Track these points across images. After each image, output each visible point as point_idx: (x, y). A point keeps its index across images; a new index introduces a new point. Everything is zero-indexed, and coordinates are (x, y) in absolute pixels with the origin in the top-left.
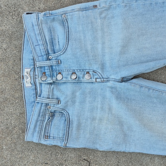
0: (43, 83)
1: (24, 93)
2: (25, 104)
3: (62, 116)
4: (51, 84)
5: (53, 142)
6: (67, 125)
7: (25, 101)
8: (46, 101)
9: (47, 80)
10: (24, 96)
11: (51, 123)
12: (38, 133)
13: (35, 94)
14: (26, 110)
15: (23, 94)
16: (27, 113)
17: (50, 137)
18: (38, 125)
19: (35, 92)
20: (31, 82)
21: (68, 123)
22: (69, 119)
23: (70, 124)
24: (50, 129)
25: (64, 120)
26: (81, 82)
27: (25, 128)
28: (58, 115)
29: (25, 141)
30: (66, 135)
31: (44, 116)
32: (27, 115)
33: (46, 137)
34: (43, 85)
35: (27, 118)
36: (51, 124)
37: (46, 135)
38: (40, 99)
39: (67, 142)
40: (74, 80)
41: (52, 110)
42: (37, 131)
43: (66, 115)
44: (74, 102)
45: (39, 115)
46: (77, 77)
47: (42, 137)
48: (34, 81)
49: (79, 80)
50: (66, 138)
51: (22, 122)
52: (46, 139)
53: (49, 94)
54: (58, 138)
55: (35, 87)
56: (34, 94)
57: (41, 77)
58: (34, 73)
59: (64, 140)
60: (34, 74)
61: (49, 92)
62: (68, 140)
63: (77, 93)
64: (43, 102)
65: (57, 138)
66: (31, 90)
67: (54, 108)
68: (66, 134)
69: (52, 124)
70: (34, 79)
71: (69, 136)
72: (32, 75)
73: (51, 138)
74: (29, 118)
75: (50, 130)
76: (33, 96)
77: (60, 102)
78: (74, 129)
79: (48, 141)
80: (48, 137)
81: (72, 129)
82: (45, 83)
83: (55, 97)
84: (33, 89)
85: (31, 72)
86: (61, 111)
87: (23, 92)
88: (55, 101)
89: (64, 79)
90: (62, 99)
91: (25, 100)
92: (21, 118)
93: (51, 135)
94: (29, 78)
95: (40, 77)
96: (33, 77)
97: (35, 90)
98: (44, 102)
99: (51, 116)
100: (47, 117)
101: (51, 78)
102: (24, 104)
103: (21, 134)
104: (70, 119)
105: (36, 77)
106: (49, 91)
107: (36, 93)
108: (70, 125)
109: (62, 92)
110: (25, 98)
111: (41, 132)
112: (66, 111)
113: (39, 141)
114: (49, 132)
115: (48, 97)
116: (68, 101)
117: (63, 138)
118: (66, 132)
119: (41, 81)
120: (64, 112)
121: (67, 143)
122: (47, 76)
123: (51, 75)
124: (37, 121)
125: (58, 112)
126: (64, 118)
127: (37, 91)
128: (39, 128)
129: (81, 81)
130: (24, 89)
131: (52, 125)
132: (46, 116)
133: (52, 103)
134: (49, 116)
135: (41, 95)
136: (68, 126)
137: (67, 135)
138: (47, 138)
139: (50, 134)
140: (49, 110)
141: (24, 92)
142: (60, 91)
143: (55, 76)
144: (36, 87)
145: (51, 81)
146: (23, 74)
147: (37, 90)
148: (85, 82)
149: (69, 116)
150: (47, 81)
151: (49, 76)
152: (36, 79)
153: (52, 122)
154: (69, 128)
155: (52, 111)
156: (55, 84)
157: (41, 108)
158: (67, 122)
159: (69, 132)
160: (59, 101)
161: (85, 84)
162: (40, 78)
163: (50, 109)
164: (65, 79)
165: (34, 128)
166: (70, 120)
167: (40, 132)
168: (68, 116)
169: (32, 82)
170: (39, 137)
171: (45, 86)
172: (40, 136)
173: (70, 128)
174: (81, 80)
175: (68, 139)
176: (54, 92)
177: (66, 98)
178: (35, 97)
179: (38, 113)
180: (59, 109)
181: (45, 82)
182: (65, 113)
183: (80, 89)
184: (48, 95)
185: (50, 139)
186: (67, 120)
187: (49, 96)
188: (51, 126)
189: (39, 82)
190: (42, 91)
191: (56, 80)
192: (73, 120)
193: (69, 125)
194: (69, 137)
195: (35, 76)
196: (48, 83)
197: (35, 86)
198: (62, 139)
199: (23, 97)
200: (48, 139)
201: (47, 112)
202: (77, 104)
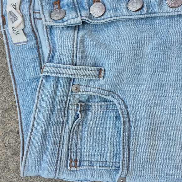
0: (56, 27)
1: (10, 58)
2: (14, 85)
3: (107, 109)
4: (76, 28)
5: (92, 175)
6: (124, 130)
7: (14, 79)
8: (68, 71)
9: (65, 19)
10: (11, 66)
11: (82, 127)
12: (52, 154)
13: (38, 60)
14: (18, 100)
15: (7, 64)
16: (21, 109)
17: (82, 163)
18: (51, 135)
19: (36, 55)
20: (26, 31)
21: (127, 126)
22: (128, 114)
23: (130, 126)
24: (81, 142)
25: (113, 118)
26: (155, 18)
27: (19, 143)
28: (98, 108)
29: (21, 175)
30: (124, 155)
31: (64, 111)
32: (20, 112)
33: (73, 163)
34: (56, 32)
35: (21, 119)
36: (82, 130)
37: (71, 159)
38: (53, 67)
39: (127, 173)
40: (137, 13)
41: (82, 95)
42: (49, 151)
43: (118, 105)
44: (137, 72)
45: (52, 110)
46: (145, 5)
47: (63, 163)
48: (32, 25)
49: (150, 13)
50: (124, 162)
51: (11, 131)
52: (73, 169)
53: (75, 54)
54: (103, 164)
55: (34, 42)
56: (33, 60)
57: (50, 13)
58: (32, 7)
59: (121, 169)
60: (30, 9)
61: (75, 49)
62: (130, 168)
63: (147, 48)
64: (61, 76)
65: (99, 164)
66: (27, 50)
67: (89, 89)
68: (123, 152)
69: (85, 129)
70: (31, 22)
71: (131, 158)
72: (26, 12)
73: (86, 163)
74: (27, 120)
75: (81, 144)
76: (31, 65)
77: (103, 72)
78: (142, 140)
79: (79, 172)
80: (78, 163)
81: (137, 140)
82: (62, 27)
83: (90, 61)
84: (31, 48)
85: (22, 4)
86: (104, 97)
87: (8, 58)
88: (91, 71)
89: (109, 13)
90: (107, 66)
91: (13, 75)
92: (7, 122)
93: (85, 157)
94: (20, 19)
95: (47, 11)
96: (30, 15)
97: (36, 51)
98: (63, 76)
99: (80, 112)
100: (71, 114)
101: (76, 12)
102: (11, 86)
103: (10, 158)
104: (131, 116)
105: (37, 16)
106: (75, 46)
107: (40, 58)
108: (132, 130)
109: (106, 47)
110: (12, 71)
111: (60, 152)
112: (117, 97)
113: (57, 174)
114: (78, 150)
115: (71, 60)
116: (123, 70)
117: (115, 162)
118: (121, 147)
119: (51, 20)
120: (112, 99)
121: (126, 176)
122: (66, 8)
123: (74, 5)
124: (48, 125)
125: (96, 100)
126: (112, 114)
127: (41, 53)
128: (54, 142)
129: (154, 15)
130: (8, 49)
131: (84, 132)
132: (70, 111)
133: (83, 77)
134: (77, 110)
135: (53, 57)
136: (126, 134)
137: (126, 156)
138: (76, 166)
139: (81, 155)
140: (75, 96)
141: (10, 56)
142: (100, 46)
143: (87, 7)
144: (37, 42)
145: (78, 20)
146: (4, 10)
147: (40, 50)
148: (167, 17)
149: (126, 108)
150: (67, 21)
151: (71, 8)
152: (36, 20)
153: (83, 124)
154: (129, 139)
155: (83, 98)
156: (86, 29)
157: (56, 91)
158: (124, 122)
159: (129, 146)
160: (100, 70)
161: (167, 22)
162: (47, 15)
163: (79, 93)
164: (114, 14)
165: (40, 142)
166: (129, 117)
167: (57, 152)
168: (123, 108)
169: (28, 29)
170: (57, 166)
171: (61, 35)
172: (59, 162)
173: (132, 138)
174: (156, 13)
175: (129, 164)
176: (86, 49)
177: (118, 61)
178: (38, 68)
179: (50, 104)
180: (101, 92)
181: (62, 24)
182: (116, 102)
183: (152, 37)
184: (73, 56)
185: (82, 168)
186: (123, 117)
187: (75, 58)
188: (82, 134)
189: (47, 23)
190: (54, 48)
191: (88, 18)
192: (138, 117)
193: (129, 131)
194: (131, 161)
195: (33, 12)
196: (69, 27)
197: (37, 39)
198: (111, 164)
199: (8, 71)
200: (78, 168)
201: (71, 101)
202: (146, 75)
